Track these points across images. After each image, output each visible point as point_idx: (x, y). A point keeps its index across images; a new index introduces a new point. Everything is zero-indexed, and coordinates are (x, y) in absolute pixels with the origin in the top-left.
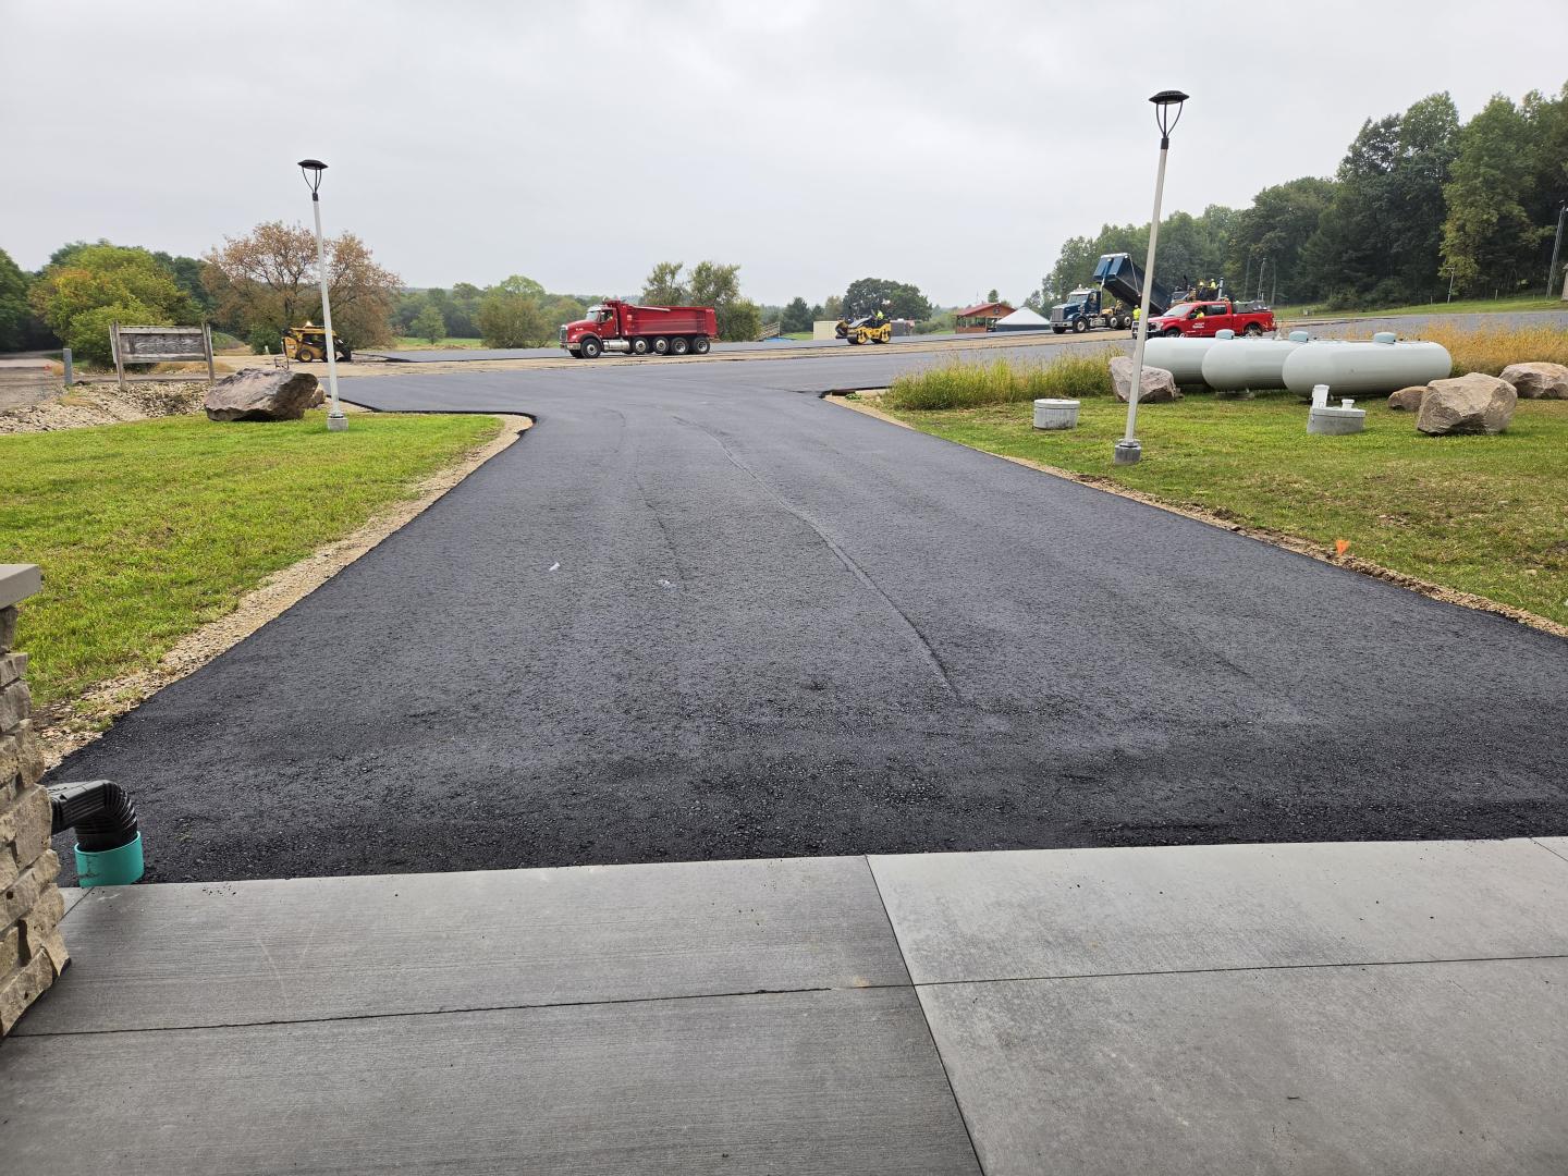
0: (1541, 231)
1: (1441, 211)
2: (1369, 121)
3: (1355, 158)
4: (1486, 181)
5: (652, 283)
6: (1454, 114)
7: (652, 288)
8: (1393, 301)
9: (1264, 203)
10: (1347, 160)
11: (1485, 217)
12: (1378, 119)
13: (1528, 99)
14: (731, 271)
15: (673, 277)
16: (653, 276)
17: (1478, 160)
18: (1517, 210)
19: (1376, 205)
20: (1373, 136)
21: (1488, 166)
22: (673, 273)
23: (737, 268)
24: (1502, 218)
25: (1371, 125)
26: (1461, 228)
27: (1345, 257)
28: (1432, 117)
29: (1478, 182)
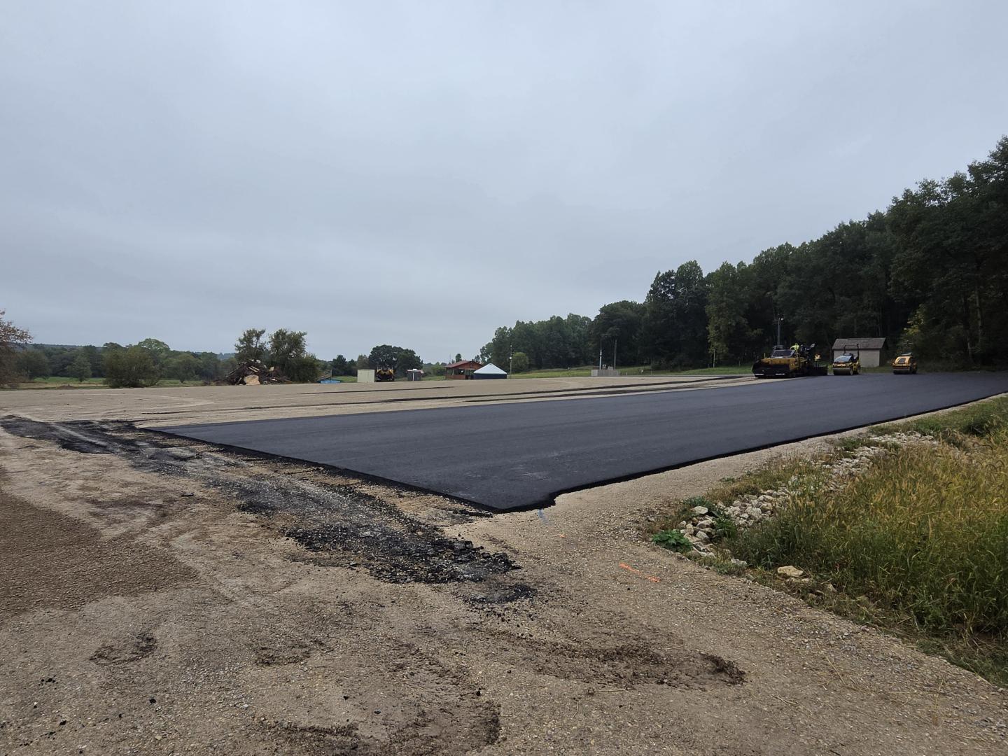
0: (755, 331)
1: (705, 320)
2: (659, 273)
3: (654, 291)
4: (727, 305)
5: (242, 342)
6: (701, 271)
7: (242, 346)
8: (685, 366)
9: (606, 313)
10: (651, 292)
11: (729, 323)
12: (663, 272)
13: (739, 265)
14: (301, 335)
15: (258, 339)
16: (242, 337)
17: (722, 294)
18: (744, 321)
19: (671, 315)
20: (663, 280)
21: (727, 296)
22: (258, 336)
23: (305, 334)
24: (737, 324)
25: (660, 275)
26: (717, 328)
27: (657, 342)
28: (690, 273)
29: (724, 304)
